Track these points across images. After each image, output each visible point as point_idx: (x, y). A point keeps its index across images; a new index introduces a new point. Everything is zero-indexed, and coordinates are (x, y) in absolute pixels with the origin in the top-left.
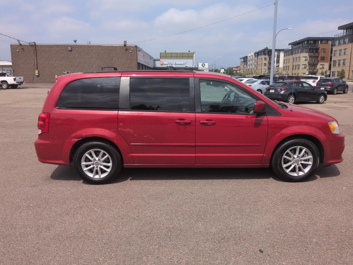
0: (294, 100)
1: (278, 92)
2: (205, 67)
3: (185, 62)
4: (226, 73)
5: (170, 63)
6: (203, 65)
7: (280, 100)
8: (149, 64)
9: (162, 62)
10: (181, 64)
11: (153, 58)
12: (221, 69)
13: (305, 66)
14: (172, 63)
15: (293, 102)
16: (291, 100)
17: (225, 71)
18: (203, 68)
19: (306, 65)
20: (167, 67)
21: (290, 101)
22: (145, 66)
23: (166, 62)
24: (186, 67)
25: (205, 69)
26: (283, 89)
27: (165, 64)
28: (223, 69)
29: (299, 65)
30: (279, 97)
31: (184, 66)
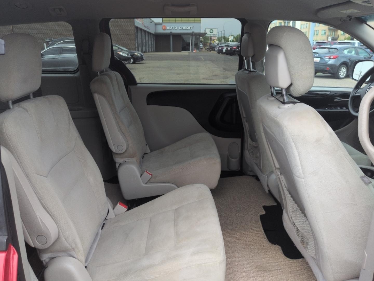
0: (345, 73)
1: (325, 61)
2: (213, 33)
3: (191, 27)
4: (235, 41)
5: (174, 28)
6: (211, 31)
7: (327, 72)
8: (149, 29)
9: (164, 26)
10: (187, 29)
11: (154, 22)
12: (230, 36)
13: (325, 32)
14: (176, 28)
15: (345, 75)
16: (342, 72)
17: (234, 39)
18: (211, 35)
19: (326, 30)
20: (171, 32)
21: (340, 74)
22: (145, 31)
23: (170, 27)
24: (193, 32)
25: (213, 36)
26: (332, 57)
27: (168, 29)
28: (232, 36)
29: (318, 30)
30: (327, 68)
31: (191, 31)
